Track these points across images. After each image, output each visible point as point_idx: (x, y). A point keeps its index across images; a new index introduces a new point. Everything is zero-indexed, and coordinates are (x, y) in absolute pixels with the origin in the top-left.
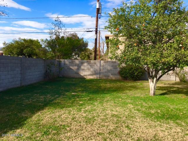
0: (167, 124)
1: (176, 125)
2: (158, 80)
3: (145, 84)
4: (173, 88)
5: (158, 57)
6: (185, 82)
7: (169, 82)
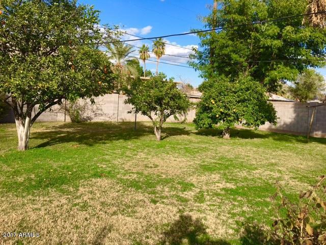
0: (44, 195)
1: (60, 194)
2: (32, 121)
3: (10, 129)
4: (59, 134)
5: (31, 78)
6: (78, 122)
7: (53, 124)
